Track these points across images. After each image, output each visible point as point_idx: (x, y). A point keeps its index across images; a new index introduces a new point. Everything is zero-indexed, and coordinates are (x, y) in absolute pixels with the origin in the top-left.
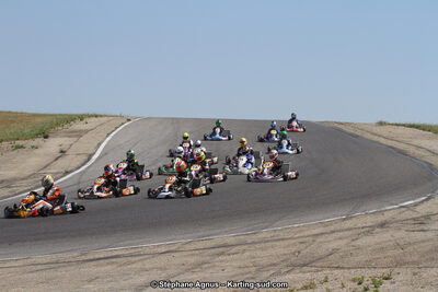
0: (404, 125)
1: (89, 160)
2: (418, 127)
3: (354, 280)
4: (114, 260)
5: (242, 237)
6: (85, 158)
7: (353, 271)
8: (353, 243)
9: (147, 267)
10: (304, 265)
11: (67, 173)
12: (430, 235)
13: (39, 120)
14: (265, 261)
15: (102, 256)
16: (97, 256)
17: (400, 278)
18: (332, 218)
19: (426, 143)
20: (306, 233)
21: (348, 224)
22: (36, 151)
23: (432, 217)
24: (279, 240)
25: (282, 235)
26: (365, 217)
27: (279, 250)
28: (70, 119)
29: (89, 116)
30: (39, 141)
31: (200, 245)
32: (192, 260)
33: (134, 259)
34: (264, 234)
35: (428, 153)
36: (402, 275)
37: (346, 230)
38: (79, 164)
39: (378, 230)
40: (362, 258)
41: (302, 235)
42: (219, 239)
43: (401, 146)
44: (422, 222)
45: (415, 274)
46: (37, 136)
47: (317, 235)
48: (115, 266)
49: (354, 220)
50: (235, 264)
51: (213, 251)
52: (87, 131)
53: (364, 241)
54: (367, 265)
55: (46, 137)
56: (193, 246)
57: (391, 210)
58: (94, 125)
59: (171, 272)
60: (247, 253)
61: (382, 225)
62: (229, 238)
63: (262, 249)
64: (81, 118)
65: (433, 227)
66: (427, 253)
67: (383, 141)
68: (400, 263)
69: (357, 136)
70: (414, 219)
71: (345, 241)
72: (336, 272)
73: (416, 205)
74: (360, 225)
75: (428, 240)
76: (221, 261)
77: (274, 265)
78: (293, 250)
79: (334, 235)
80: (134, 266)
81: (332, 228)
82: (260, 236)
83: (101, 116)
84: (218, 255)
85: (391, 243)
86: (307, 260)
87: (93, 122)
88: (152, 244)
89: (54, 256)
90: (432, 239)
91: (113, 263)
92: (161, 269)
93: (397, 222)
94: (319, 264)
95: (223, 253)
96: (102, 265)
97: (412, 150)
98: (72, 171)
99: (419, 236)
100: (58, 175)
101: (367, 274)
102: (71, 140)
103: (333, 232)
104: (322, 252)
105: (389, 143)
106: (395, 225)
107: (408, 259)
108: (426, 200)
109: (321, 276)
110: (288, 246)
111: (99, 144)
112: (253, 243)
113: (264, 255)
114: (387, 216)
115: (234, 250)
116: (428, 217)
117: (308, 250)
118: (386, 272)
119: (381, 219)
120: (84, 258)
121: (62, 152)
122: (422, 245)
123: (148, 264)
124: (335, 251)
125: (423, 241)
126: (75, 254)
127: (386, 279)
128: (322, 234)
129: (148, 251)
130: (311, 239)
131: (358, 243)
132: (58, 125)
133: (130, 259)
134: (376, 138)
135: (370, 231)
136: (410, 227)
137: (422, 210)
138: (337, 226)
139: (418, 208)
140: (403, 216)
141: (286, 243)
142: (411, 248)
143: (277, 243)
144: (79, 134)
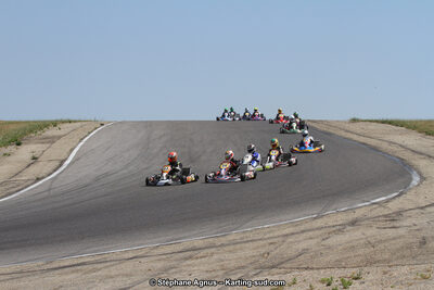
0: (377, 121)
1: (60, 165)
2: (390, 122)
3: (323, 281)
4: (79, 268)
5: (211, 240)
6: (58, 164)
7: (322, 271)
8: (323, 243)
9: (113, 274)
10: (273, 267)
11: (38, 179)
12: (401, 232)
13: (12, 127)
14: (233, 264)
15: (66, 264)
16: (62, 264)
17: (370, 277)
18: (302, 218)
19: (399, 139)
20: (276, 234)
21: (319, 223)
22: (8, 158)
23: (404, 214)
24: (248, 242)
25: (251, 236)
26: (336, 215)
27: (248, 252)
28: (44, 125)
29: (63, 122)
30: (12, 148)
31: (168, 249)
32: (160, 265)
33: (99, 266)
34: (234, 236)
35: (400, 149)
36: (373, 275)
37: (317, 229)
38: (50, 170)
39: (349, 228)
40: (332, 257)
41: (271, 235)
42: (187, 243)
43: (373, 142)
44: (393, 218)
45: (385, 273)
46: (10, 143)
47: (287, 235)
48: (80, 274)
49: (325, 218)
50: (202, 268)
51: (182, 255)
52: (59, 137)
53: (335, 240)
54: (338, 265)
55: (19, 144)
56: (161, 251)
57: (362, 208)
58: (67, 131)
59: (135, 279)
60: (215, 257)
61: (353, 223)
62: (198, 242)
63: (230, 251)
64: (55, 124)
65: (405, 224)
66: (398, 250)
67: (355, 137)
68: (370, 262)
69: (329, 134)
70: (385, 216)
71: (315, 241)
72: (305, 273)
73: (388, 201)
74: (331, 224)
75: (400, 237)
76: (189, 265)
77: (243, 267)
78: (263, 251)
79: (304, 234)
80: (100, 272)
81: (302, 228)
82: (230, 238)
83: (75, 122)
84: (186, 259)
85: (362, 242)
86: (276, 262)
87: (66, 128)
88: (119, 250)
89: (18, 265)
90: (403, 236)
91: (77, 271)
92: (127, 275)
93: (368, 219)
94: (288, 265)
95: (191, 257)
96: (67, 273)
97: (384, 146)
98: (43, 178)
99: (391, 233)
100: (29, 183)
101: (337, 274)
102: (45, 146)
103: (303, 232)
104: (291, 252)
105: (362, 139)
106: (367, 222)
107: (378, 257)
108: (399, 196)
109: (289, 278)
110: (258, 247)
111: (72, 150)
112: (222, 245)
113: (231, 258)
114: (358, 214)
115: (202, 253)
116: (399, 213)
117: (278, 251)
118: (355, 271)
119: (351, 216)
120: (49, 266)
121: (34, 158)
122: (393, 242)
123: (113, 271)
124: (305, 251)
125: (394, 239)
126: (40, 263)
127: (356, 279)
128: (293, 234)
129: (115, 257)
130: (280, 239)
131: (329, 242)
132: (31, 131)
133: (96, 266)
134: (349, 135)
135: (341, 229)
136: (382, 224)
137: (394, 206)
138: (308, 226)
139: (390, 205)
140: (374, 213)
141: (256, 244)
142: (382, 246)
143: (247, 245)
144: (52, 140)
